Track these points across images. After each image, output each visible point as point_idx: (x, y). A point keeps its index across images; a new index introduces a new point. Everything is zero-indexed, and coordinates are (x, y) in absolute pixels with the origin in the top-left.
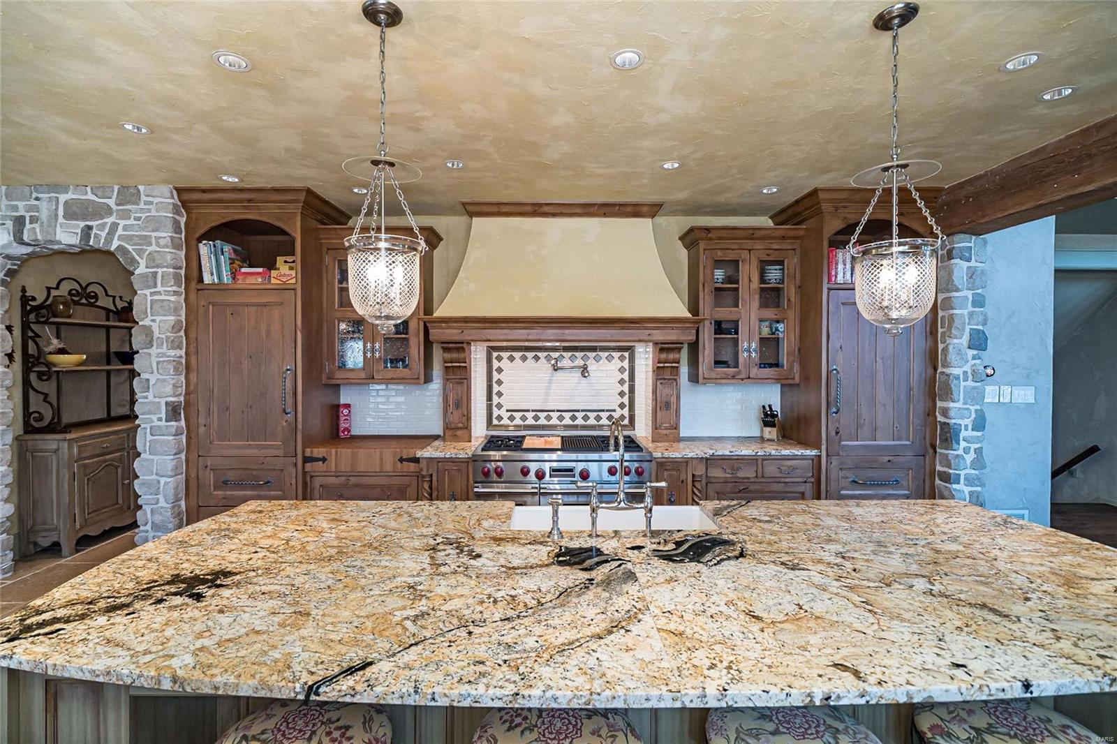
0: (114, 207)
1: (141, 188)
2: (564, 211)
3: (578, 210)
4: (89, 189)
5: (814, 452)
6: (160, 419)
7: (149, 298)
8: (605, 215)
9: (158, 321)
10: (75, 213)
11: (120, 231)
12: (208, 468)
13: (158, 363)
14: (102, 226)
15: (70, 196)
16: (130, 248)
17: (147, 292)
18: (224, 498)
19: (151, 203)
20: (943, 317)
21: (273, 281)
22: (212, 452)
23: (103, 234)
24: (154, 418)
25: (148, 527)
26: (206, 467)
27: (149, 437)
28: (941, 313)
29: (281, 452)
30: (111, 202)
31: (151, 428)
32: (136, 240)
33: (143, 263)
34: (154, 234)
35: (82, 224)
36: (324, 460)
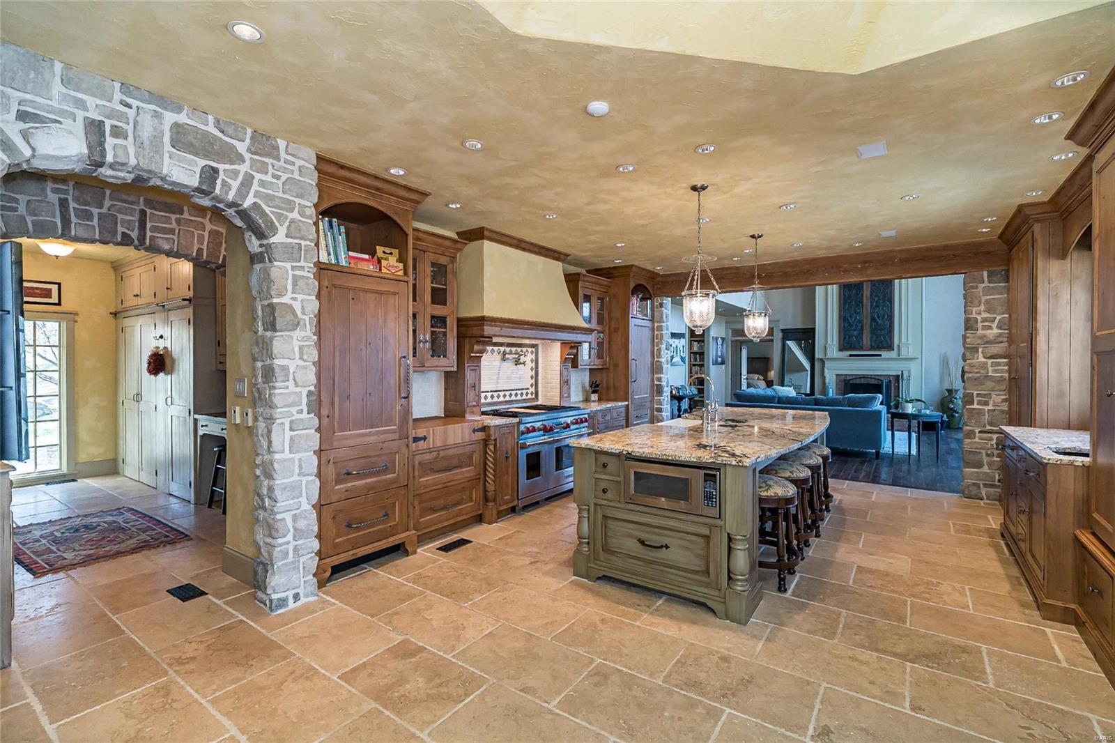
0: (247, 156)
1: (282, 144)
2: (532, 249)
3: (536, 250)
4: (211, 118)
5: (627, 403)
6: (301, 412)
7: (291, 273)
8: (546, 256)
9: (299, 300)
10: (191, 145)
11: (255, 187)
12: (331, 462)
13: (301, 348)
14: (235, 174)
15: (182, 118)
16: (267, 209)
17: (288, 265)
18: (346, 491)
19: (293, 164)
20: (657, 335)
21: (384, 270)
22: (336, 444)
23: (235, 185)
24: (294, 410)
25: (290, 537)
26: (329, 462)
27: (288, 434)
28: (656, 333)
29: (396, 436)
30: (242, 147)
31: (291, 422)
32: (277, 202)
33: (282, 230)
34: (297, 200)
35: (202, 162)
36: (424, 438)
